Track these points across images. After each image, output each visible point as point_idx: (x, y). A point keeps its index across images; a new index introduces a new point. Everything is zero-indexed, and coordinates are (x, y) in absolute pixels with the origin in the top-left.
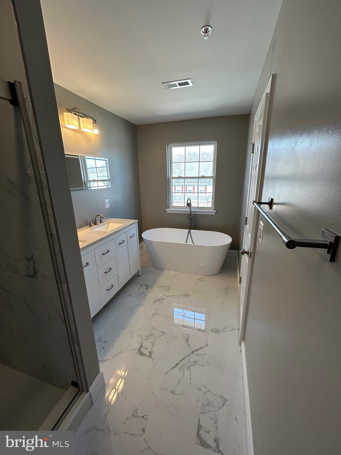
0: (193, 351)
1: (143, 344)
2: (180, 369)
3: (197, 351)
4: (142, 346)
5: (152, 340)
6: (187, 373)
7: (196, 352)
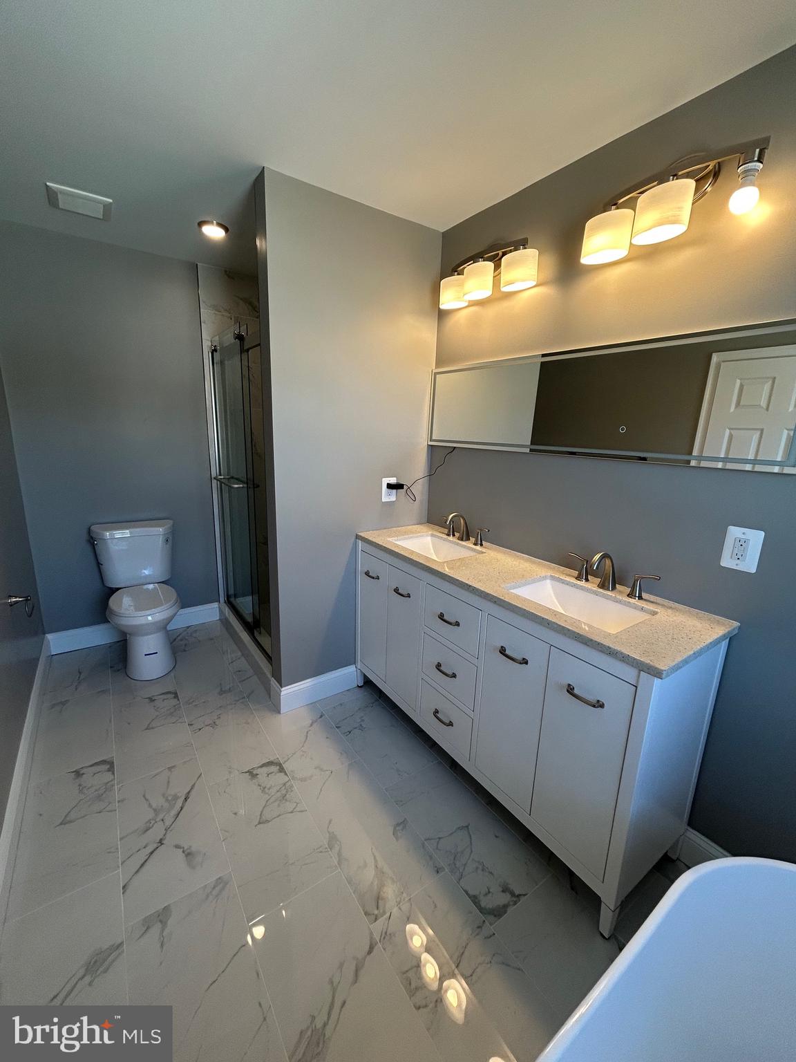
0: (162, 844)
1: (282, 774)
2: (176, 798)
3: (152, 853)
4: (281, 772)
5: (273, 791)
6: (157, 801)
7: (155, 847)
